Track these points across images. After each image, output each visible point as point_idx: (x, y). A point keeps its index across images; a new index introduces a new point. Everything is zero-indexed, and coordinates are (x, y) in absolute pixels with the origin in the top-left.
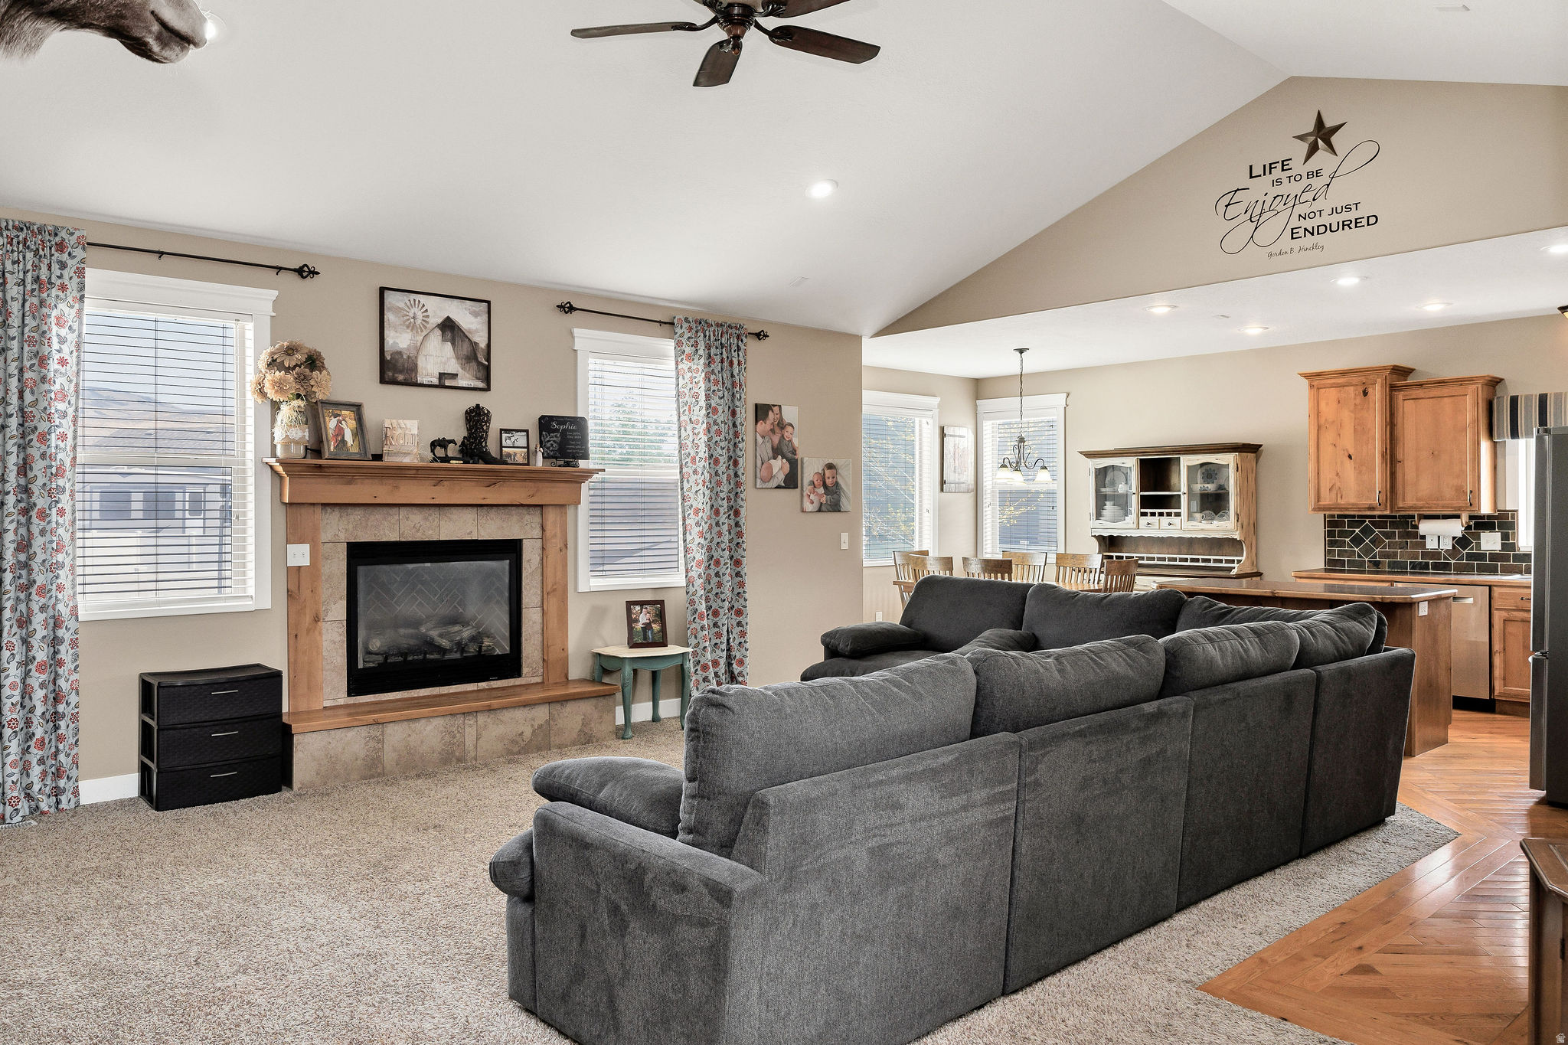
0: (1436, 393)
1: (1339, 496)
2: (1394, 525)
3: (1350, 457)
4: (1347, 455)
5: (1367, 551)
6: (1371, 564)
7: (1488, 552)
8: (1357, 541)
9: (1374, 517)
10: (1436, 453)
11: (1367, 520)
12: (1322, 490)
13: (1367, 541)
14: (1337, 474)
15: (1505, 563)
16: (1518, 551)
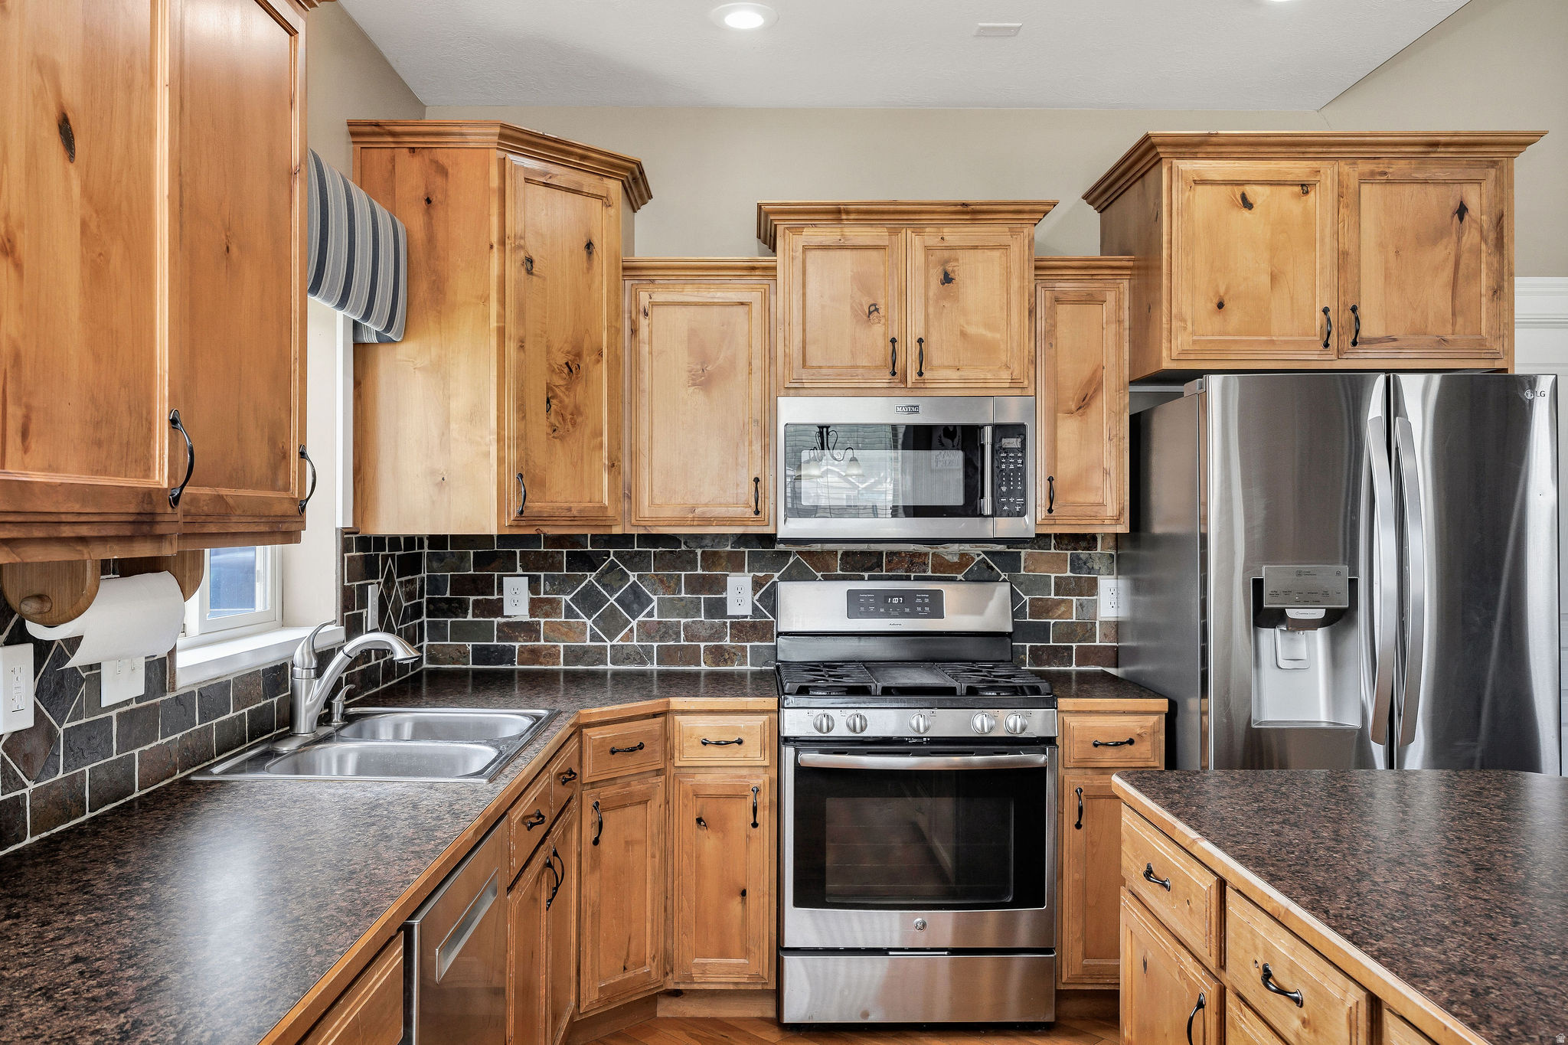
3: (67, 134)
4: (55, 114)
10: (234, 251)
14: (9, 246)
15: (146, 748)
16: (173, 689)
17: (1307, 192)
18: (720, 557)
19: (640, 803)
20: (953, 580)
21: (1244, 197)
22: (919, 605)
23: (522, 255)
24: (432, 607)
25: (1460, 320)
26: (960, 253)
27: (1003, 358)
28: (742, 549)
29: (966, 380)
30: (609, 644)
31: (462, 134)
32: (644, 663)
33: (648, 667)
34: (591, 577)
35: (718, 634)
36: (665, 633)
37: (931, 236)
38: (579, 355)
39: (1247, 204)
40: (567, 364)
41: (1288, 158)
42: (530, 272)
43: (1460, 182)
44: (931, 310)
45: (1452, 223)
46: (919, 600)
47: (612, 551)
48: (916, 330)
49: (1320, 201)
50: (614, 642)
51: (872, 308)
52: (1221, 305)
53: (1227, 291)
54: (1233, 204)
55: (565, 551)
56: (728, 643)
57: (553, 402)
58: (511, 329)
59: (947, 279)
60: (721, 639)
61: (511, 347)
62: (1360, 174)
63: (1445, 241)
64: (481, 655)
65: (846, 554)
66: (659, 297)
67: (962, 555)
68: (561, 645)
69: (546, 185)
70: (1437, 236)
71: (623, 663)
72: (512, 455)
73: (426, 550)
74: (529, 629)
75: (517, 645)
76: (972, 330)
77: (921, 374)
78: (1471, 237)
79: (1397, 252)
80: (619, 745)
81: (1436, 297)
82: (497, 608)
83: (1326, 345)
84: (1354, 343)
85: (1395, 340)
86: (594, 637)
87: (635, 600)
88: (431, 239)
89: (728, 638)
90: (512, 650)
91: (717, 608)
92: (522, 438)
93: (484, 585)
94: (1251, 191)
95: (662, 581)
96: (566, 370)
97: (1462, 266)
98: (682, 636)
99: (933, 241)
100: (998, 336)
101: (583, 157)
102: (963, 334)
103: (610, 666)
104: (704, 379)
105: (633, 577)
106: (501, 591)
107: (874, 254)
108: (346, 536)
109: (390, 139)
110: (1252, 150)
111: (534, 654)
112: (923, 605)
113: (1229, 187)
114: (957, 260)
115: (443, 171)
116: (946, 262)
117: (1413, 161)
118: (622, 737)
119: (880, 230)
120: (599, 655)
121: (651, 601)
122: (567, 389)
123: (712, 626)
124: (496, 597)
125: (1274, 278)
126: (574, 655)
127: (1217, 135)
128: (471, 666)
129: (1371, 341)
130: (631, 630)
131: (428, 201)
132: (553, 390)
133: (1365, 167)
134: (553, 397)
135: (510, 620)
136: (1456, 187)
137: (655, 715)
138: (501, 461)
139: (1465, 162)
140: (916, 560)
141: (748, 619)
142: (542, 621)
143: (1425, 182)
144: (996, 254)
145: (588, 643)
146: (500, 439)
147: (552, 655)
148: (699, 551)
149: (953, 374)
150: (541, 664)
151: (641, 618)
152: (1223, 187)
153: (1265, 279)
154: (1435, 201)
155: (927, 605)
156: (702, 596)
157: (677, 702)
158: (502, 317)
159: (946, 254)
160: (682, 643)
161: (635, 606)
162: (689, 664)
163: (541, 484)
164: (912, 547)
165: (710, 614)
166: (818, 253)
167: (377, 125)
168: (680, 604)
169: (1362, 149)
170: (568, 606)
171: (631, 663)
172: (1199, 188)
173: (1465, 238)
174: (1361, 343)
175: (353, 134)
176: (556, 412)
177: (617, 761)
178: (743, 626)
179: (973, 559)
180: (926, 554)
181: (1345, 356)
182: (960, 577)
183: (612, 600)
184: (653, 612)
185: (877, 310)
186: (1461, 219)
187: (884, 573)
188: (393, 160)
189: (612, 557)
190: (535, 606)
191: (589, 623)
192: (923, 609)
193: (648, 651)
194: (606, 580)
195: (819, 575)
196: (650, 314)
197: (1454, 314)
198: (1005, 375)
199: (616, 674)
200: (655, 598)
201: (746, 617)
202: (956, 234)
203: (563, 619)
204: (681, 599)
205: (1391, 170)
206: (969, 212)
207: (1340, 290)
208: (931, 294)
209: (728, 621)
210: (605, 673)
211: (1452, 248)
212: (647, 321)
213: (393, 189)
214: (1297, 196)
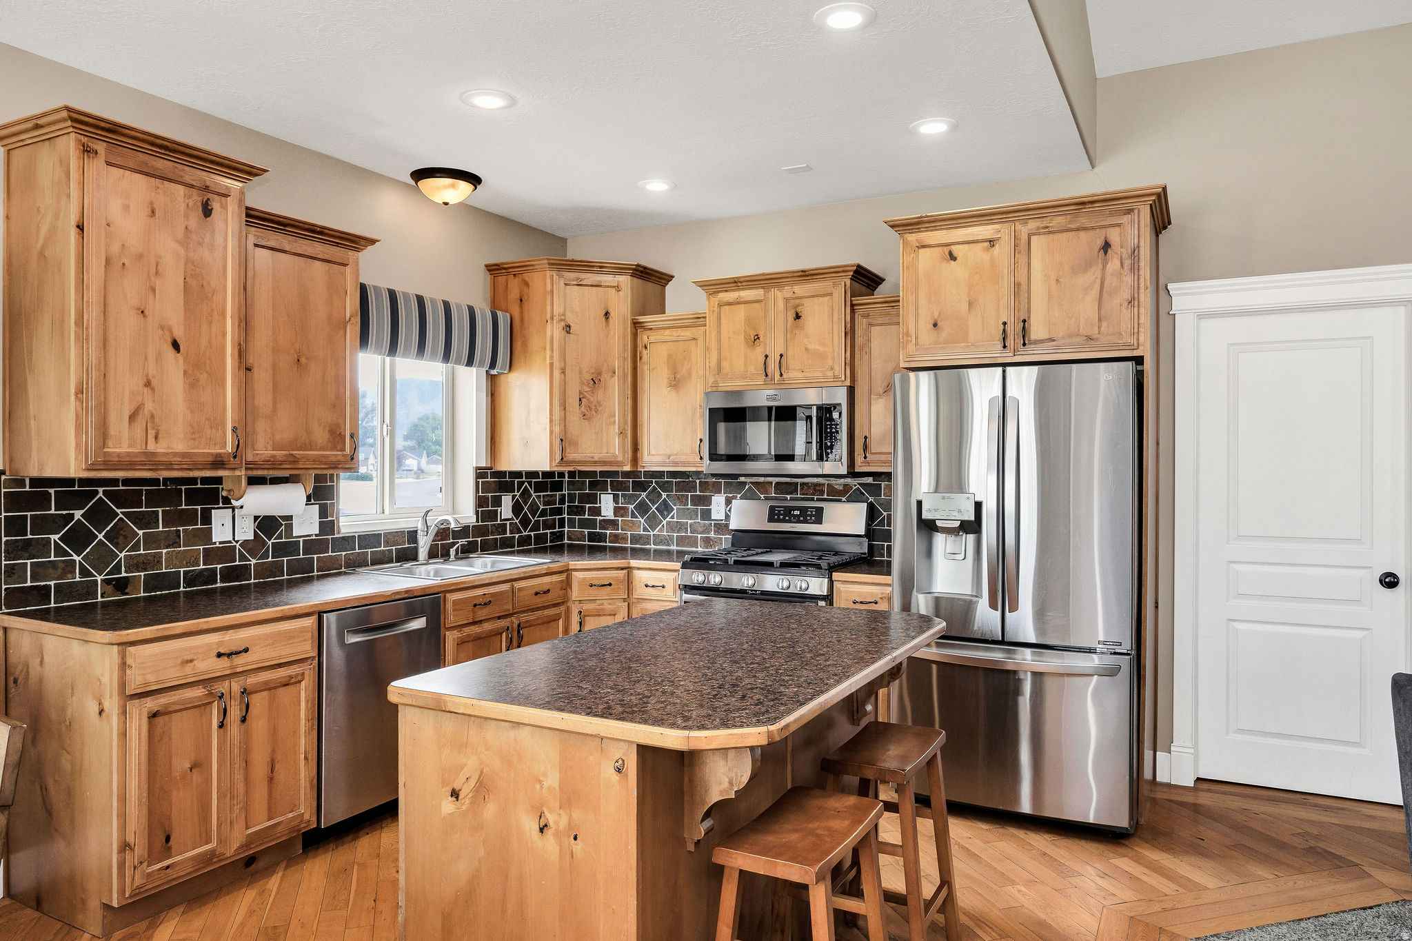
0: (305, 247)
1: (151, 433)
2: (154, 499)
3: (176, 345)
4: (169, 340)
5: (102, 558)
6: (110, 588)
7: (301, 540)
8: (78, 539)
9: (114, 482)
10: (303, 360)
11: (101, 490)
12: (112, 418)
13: (101, 536)
14: (148, 384)
15: (322, 555)
16: (339, 533)
17: (993, 245)
18: (709, 485)
19: (610, 615)
20: (840, 501)
21: (951, 254)
22: (809, 516)
23: (563, 324)
24: (569, 510)
25: (1104, 324)
26: (805, 301)
27: (830, 363)
28: (720, 480)
29: (807, 378)
30: (652, 533)
31: (532, 265)
32: (669, 545)
33: (672, 548)
34: (644, 495)
35: (707, 530)
36: (680, 528)
37: (787, 291)
38: (600, 374)
39: (952, 257)
40: (592, 379)
41: (981, 225)
42: (568, 332)
43: (1105, 227)
44: (788, 336)
45: (1098, 256)
46: (809, 513)
47: (654, 480)
48: (780, 350)
49: (1003, 251)
50: (654, 533)
51: (756, 337)
52: (935, 325)
53: (939, 317)
54: (944, 259)
55: (631, 480)
56: (713, 535)
57: (583, 400)
58: (556, 364)
59: (798, 317)
60: (709, 533)
61: (557, 373)
62: (1028, 230)
63: (1092, 270)
64: (592, 537)
65: (777, 484)
66: (652, 339)
67: (845, 485)
68: (629, 533)
69: (579, 285)
70: (1087, 265)
71: (659, 544)
72: (557, 429)
73: (567, 479)
74: (613, 524)
75: (608, 532)
76: (811, 347)
77: (781, 375)
78: (1113, 264)
79: (1057, 280)
80: (594, 582)
81: (1087, 308)
82: (597, 511)
83: (1005, 347)
84: (1024, 344)
85: (1054, 340)
86: (645, 529)
87: (665, 509)
88: (522, 320)
89: (712, 533)
90: (606, 534)
91: (707, 515)
92: (564, 420)
93: (593, 499)
94: (955, 249)
95: (679, 498)
96: (592, 383)
97: (1106, 283)
98: (689, 530)
99: (790, 295)
100: (827, 349)
101: (601, 267)
102: (807, 349)
103: (653, 546)
104: (676, 383)
105: (664, 495)
106: (600, 503)
107: (757, 305)
108: (478, 471)
109: (504, 271)
110: (955, 222)
111: (616, 538)
112: (811, 516)
113: (940, 248)
114: (803, 305)
115: (527, 284)
116: (797, 306)
117: (1069, 217)
118: (598, 579)
119: (759, 290)
120: (647, 540)
121: (673, 509)
122: (592, 393)
123: (704, 525)
124: (598, 505)
125: (970, 304)
126: (635, 539)
127: (927, 216)
128: (587, 543)
129: (1036, 342)
130: (663, 526)
131: (521, 300)
132: (583, 394)
133: (1032, 225)
134: (583, 398)
135: (605, 518)
136: (1103, 231)
137: (622, 569)
138: (551, 432)
139: (1108, 213)
140: (818, 488)
141: (723, 522)
142: (620, 519)
143: (1078, 229)
144: (826, 299)
145: (642, 532)
146: (551, 421)
147: (624, 539)
148: (698, 481)
149: (800, 375)
150: (619, 543)
151: (668, 519)
152: (937, 248)
153: (965, 306)
154: (1087, 242)
155: (814, 516)
156: (699, 508)
157: (634, 563)
158: (552, 357)
159: (797, 302)
160: (689, 534)
161: (666, 513)
162: (692, 547)
163: (575, 444)
164: (815, 480)
165: (703, 518)
166: (727, 307)
167: (497, 265)
168: (687, 512)
169: (1030, 213)
170: (632, 511)
171: (663, 545)
172: (922, 251)
173: (1108, 266)
174: (1030, 344)
175: (489, 270)
176: (585, 406)
177: (593, 591)
178: (720, 526)
179: (852, 488)
180: (824, 485)
181: (1019, 353)
182: (844, 499)
183: (654, 509)
184: (673, 517)
185: (758, 338)
186: (1106, 253)
187: (799, 496)
188: (507, 281)
189: (654, 484)
190: (617, 511)
191: (642, 521)
192: (811, 518)
193: (671, 538)
194: (651, 497)
195: (762, 496)
196: (648, 347)
197: (1100, 320)
198: (830, 374)
199: (655, 551)
200: (675, 508)
201: (722, 520)
202: (800, 289)
203: (630, 519)
204: (688, 509)
205: (1051, 225)
206: (806, 275)
207: (1017, 309)
208: (788, 326)
209: (713, 522)
210: (650, 550)
211: (1099, 274)
212: (646, 352)
213: (507, 296)
214: (987, 249)
